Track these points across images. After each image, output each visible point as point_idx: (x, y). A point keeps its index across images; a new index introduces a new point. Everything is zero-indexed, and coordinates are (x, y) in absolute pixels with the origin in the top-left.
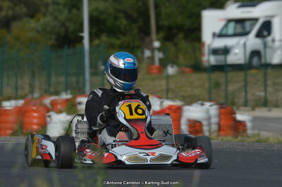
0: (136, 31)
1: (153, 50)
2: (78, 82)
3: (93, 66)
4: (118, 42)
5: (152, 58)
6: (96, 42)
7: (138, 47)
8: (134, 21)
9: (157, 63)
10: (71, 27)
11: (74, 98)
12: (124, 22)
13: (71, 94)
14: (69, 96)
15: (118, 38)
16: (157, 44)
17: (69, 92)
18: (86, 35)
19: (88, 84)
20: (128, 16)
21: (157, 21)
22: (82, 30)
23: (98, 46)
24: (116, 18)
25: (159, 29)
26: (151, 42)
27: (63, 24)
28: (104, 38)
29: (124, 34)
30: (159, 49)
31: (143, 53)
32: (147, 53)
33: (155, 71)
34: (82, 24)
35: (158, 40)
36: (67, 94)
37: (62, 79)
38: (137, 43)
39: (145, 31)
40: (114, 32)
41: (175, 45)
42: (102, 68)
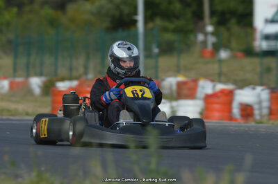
0: (189, 15)
1: (206, 34)
3: (148, 49)
4: (171, 26)
5: (204, 43)
6: (150, 25)
7: (191, 31)
8: (188, 5)
9: (210, 47)
10: (126, 10)
12: (178, 6)
15: (172, 22)
16: (210, 29)
18: (140, 18)
21: (211, 5)
22: (135, 12)
23: (152, 29)
24: (170, 3)
25: (213, 13)
26: (204, 27)
27: (118, 7)
28: (159, 22)
29: (177, 18)
30: (213, 34)
31: (196, 37)
32: (201, 37)
33: (207, 55)
34: (136, 8)
35: (212, 24)
38: (191, 27)
39: (199, 16)
40: (168, 15)
41: (228, 30)
42: (156, 50)
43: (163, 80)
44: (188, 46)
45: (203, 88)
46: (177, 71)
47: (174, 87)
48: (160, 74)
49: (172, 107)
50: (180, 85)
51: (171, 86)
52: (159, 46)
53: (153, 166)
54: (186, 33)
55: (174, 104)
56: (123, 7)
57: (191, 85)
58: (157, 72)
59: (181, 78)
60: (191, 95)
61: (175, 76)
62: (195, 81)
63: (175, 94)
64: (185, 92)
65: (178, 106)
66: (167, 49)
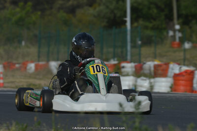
0: (163, 17)
1: (175, 31)
2: (122, 52)
3: (133, 41)
4: (151, 25)
5: (174, 37)
6: (136, 24)
7: (165, 29)
8: (162, 10)
9: (177, 40)
10: (118, 14)
11: (119, 63)
12: (155, 11)
13: (117, 60)
14: (116, 62)
15: (151, 22)
16: (177, 27)
17: (116, 59)
18: (128, 19)
19: (129, 54)
20: (158, 7)
21: (178, 11)
22: (125, 16)
23: (137, 27)
24: (149, 8)
25: (179, 16)
26: (174, 25)
27: (112, 12)
28: (141, 22)
29: (155, 19)
30: (179, 31)
31: (168, 33)
32: (171, 33)
33: (176, 46)
34: (125, 12)
35: (178, 24)
36: (114, 61)
37: (111, 50)
38: (164, 26)
39: (169, 18)
40: (148, 18)
41: (190, 28)
42: (140, 42)
43: (145, 63)
44: (162, 40)
45: (173, 69)
46: (155, 57)
47: (152, 69)
48: (143, 60)
49: (150, 83)
50: (156, 67)
51: (150, 67)
52: (141, 40)
53: (137, 124)
54: (161, 30)
55: (152, 80)
56: (116, 11)
57: (164, 67)
58: (140, 57)
59: (156, 63)
60: (164, 75)
61: (153, 61)
62: (167, 64)
63: (153, 74)
64: (160, 72)
65: (155, 82)
66: (147, 42)
